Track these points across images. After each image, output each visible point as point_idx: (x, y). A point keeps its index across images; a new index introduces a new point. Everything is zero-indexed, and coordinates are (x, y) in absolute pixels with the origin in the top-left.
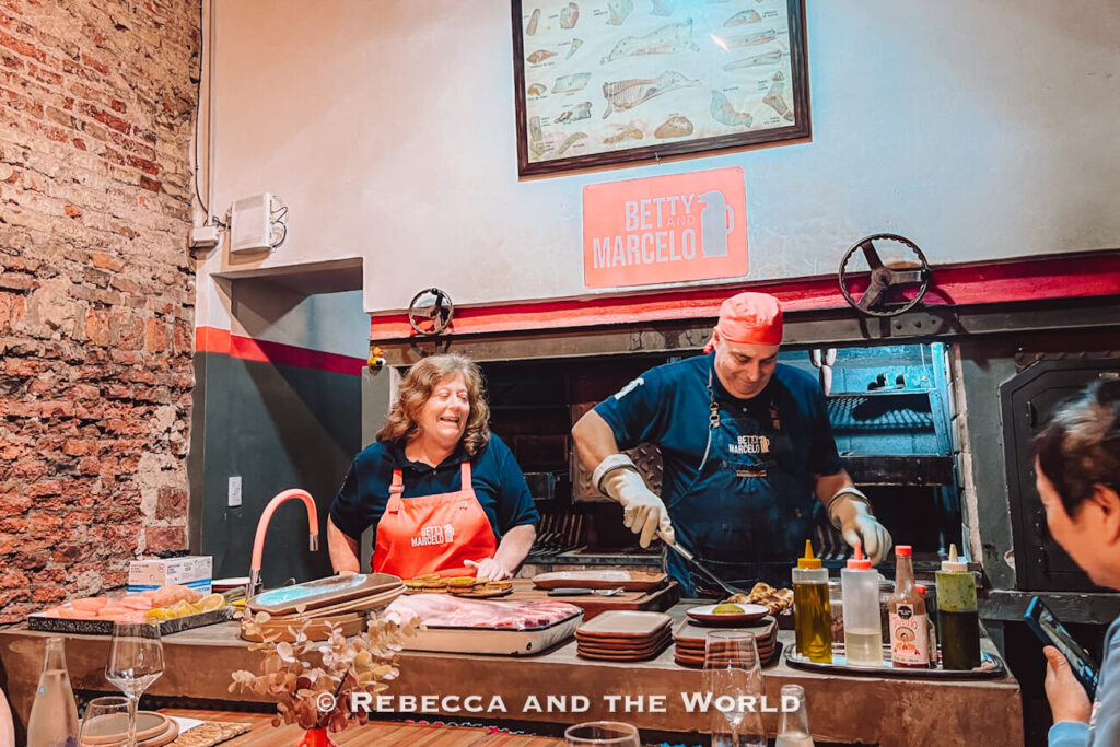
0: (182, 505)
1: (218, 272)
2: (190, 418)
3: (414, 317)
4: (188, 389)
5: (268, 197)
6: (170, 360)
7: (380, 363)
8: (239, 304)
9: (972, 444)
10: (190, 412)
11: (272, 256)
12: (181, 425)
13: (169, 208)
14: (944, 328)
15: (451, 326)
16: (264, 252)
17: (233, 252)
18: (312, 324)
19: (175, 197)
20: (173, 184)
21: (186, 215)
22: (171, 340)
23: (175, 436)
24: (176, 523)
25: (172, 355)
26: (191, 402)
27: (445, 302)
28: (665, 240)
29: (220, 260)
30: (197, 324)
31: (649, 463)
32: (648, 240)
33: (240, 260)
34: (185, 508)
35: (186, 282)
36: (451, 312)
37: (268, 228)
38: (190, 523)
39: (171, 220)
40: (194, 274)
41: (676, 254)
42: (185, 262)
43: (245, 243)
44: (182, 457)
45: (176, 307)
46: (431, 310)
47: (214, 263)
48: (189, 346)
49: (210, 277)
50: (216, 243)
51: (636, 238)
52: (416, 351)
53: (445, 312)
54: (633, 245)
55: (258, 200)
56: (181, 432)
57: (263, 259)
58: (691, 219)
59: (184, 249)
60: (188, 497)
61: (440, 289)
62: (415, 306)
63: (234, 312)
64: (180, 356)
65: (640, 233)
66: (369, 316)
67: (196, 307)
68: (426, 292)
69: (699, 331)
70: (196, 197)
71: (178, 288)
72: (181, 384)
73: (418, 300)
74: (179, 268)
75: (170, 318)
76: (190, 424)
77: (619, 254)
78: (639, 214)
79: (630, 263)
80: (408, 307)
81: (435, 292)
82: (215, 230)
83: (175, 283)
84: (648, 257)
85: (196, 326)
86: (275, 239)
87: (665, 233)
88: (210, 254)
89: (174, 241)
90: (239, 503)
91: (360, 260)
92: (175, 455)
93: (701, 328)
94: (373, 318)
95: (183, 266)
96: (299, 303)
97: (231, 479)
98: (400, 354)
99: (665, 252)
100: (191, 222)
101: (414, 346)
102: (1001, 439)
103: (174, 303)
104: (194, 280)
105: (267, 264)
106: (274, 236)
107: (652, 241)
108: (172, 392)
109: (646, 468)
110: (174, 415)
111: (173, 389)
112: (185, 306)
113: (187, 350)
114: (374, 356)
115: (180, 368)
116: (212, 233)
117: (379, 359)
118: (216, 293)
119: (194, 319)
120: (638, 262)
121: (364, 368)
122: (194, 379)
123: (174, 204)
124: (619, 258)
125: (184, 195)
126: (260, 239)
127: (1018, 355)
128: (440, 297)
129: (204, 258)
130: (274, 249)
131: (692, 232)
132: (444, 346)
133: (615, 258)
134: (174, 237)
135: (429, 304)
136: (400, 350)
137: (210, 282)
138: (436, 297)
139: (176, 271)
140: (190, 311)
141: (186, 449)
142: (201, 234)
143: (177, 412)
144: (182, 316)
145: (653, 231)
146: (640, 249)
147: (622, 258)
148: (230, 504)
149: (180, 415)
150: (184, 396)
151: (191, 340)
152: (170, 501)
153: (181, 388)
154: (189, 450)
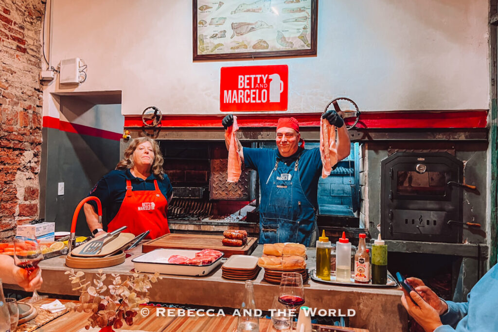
0: (36, 194)
1: (53, 92)
2: (40, 157)
3: (144, 119)
4: (39, 144)
5: (78, 60)
6: (31, 131)
7: (128, 138)
8: (64, 107)
9: (369, 183)
10: (40, 154)
11: (79, 87)
12: (36, 159)
13: (30, 61)
14: (364, 137)
15: (160, 123)
16: (76, 85)
17: (61, 84)
18: (97, 118)
19: (33, 56)
20: (32, 50)
21: (39, 65)
22: (31, 121)
23: (33, 165)
24: (33, 202)
25: (31, 128)
26: (41, 150)
27: (158, 113)
28: (255, 93)
29: (54, 86)
30: (44, 115)
31: (242, 185)
32: (247, 92)
33: (64, 87)
34: (37, 196)
35: (38, 95)
36: (161, 117)
37: (78, 74)
38: (40, 203)
39: (31, 67)
40: (42, 92)
41: (259, 100)
42: (38, 87)
43: (66, 80)
44: (36, 174)
45: (34, 107)
46: (152, 116)
47: (52, 88)
49: (50, 94)
50: (53, 79)
51: (242, 91)
52: (145, 133)
53: (158, 117)
54: (241, 94)
55: (74, 61)
56: (36, 162)
57: (75, 88)
58: (266, 86)
59: (37, 80)
60: (39, 191)
61: (157, 107)
62: (145, 114)
63: (61, 110)
64: (35, 129)
65: (244, 89)
66: (124, 117)
67: (43, 107)
68: (150, 108)
69: (266, 132)
70: (43, 57)
71: (34, 98)
72: (36, 141)
73: (146, 111)
74: (35, 89)
75: (31, 111)
76: (40, 159)
77: (235, 98)
78: (244, 81)
79: (239, 102)
80: (142, 114)
81: (154, 108)
82: (52, 73)
83: (33, 96)
84: (247, 100)
86: (81, 79)
87: (254, 91)
88: (51, 83)
89: (32, 76)
90: (63, 194)
91: (121, 91)
92: (33, 173)
93: (267, 131)
94: (125, 118)
95: (37, 88)
96: (91, 108)
97: (59, 184)
98: (137, 134)
99: (254, 99)
100: (41, 68)
101: (144, 131)
102: (380, 182)
103: (33, 105)
104: (42, 95)
105: (77, 90)
106: (81, 78)
107: (249, 93)
108: (31, 145)
109: (240, 187)
110: (32, 155)
111: (32, 144)
112: (37, 106)
113: (39, 126)
114: (126, 134)
115: (35, 134)
116: (51, 74)
117: (128, 136)
118: (52, 101)
119: (42, 112)
120: (243, 102)
121: (121, 139)
122: (42, 140)
123: (33, 59)
124: (235, 100)
125: (37, 55)
126: (74, 78)
127: (389, 150)
128: (156, 111)
129: (47, 85)
130: (80, 84)
131: (266, 91)
132: (157, 132)
133: (233, 99)
134: (32, 74)
135: (151, 113)
136: (137, 132)
137: (50, 96)
138: (154, 110)
139: (34, 90)
140: (40, 109)
141: (38, 169)
142: (45, 74)
143: (34, 154)
144: (36, 111)
145: (250, 89)
146: (244, 96)
147: (236, 99)
148: (59, 194)
149: (35, 155)
150: (37, 147)
151: (40, 122)
152: (31, 193)
153: (36, 143)
154: (39, 171)
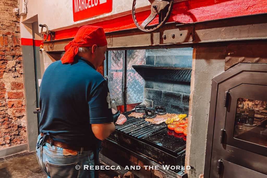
0: (21, 86)
2: (22, 64)
4: (21, 56)
6: (11, 48)
10: (22, 62)
12: (19, 65)
13: (7, 3)
22: (11, 42)
23: (18, 69)
24: (19, 91)
25: (12, 46)
26: (21, 59)
34: (23, 87)
35: (16, 25)
38: (25, 91)
39: (8, 7)
40: (19, 22)
44: (22, 74)
45: (12, 33)
48: (19, 43)
59: (14, 15)
60: (24, 84)
64: (15, 47)
67: (21, 32)
71: (13, 27)
72: (16, 54)
75: (10, 36)
83: (11, 26)
85: (21, 38)
89: (10, 13)
91: (38, 15)
92: (19, 73)
95: (14, 20)
97: (39, 80)
104: (19, 25)
108: (13, 57)
110: (15, 63)
112: (16, 32)
113: (18, 45)
115: (17, 50)
119: (20, 36)
122: (22, 53)
123: (9, 2)
127: (227, 58)
132: (53, 45)
133: (79, 8)
136: (47, 46)
139: (11, 22)
140: (19, 34)
144: (15, 35)
149: (18, 63)
150: (19, 58)
151: (19, 42)
152: (17, 86)
153: (17, 56)
154: (23, 72)
